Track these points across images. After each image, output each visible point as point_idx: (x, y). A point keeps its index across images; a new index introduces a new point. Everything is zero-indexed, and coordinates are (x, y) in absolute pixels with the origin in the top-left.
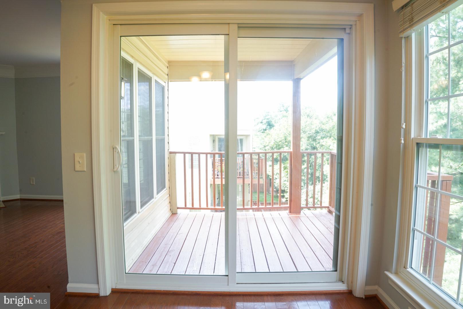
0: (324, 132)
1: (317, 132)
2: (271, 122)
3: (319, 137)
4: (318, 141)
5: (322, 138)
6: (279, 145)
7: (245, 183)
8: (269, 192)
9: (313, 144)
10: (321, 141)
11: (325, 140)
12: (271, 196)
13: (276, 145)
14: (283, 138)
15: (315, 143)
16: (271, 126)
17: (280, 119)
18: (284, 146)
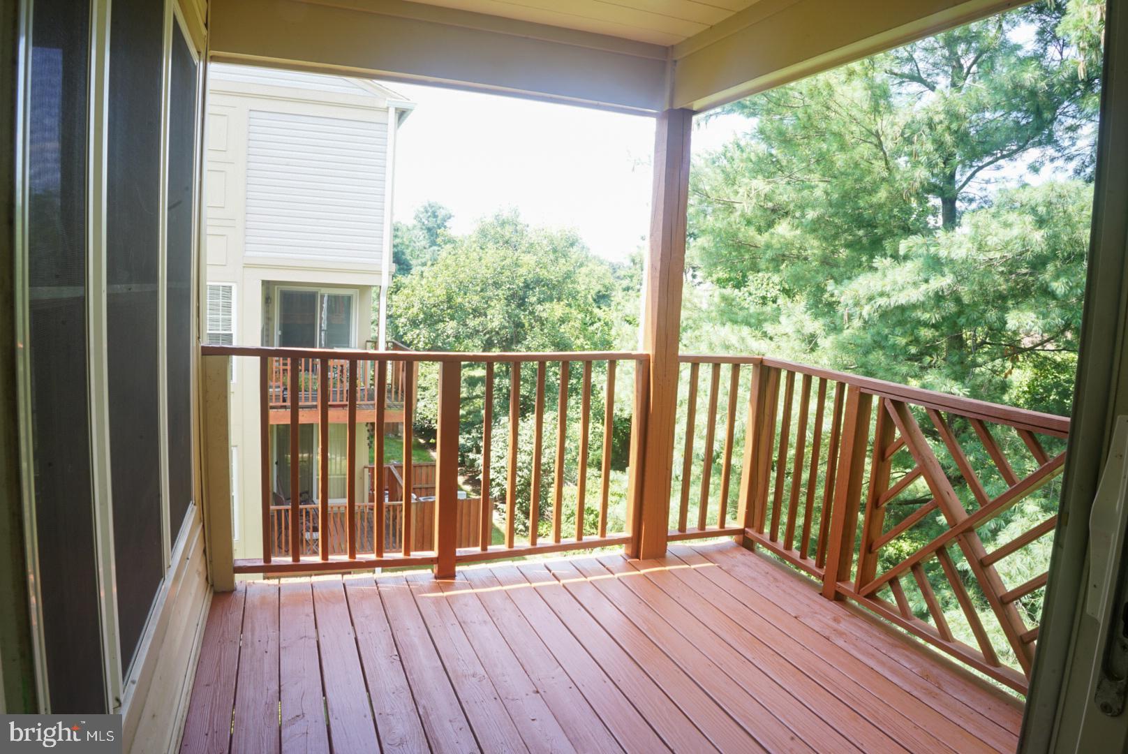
0: (543, 286)
1: (527, 286)
2: (403, 253)
3: (533, 299)
4: (530, 308)
5: (540, 302)
6: (432, 316)
7: (358, 420)
8: (396, 435)
9: (517, 316)
10: (539, 308)
11: (547, 305)
12: (402, 443)
13: (424, 313)
14: (443, 298)
15: (522, 313)
16: (403, 264)
17: (425, 248)
18: (448, 320)
